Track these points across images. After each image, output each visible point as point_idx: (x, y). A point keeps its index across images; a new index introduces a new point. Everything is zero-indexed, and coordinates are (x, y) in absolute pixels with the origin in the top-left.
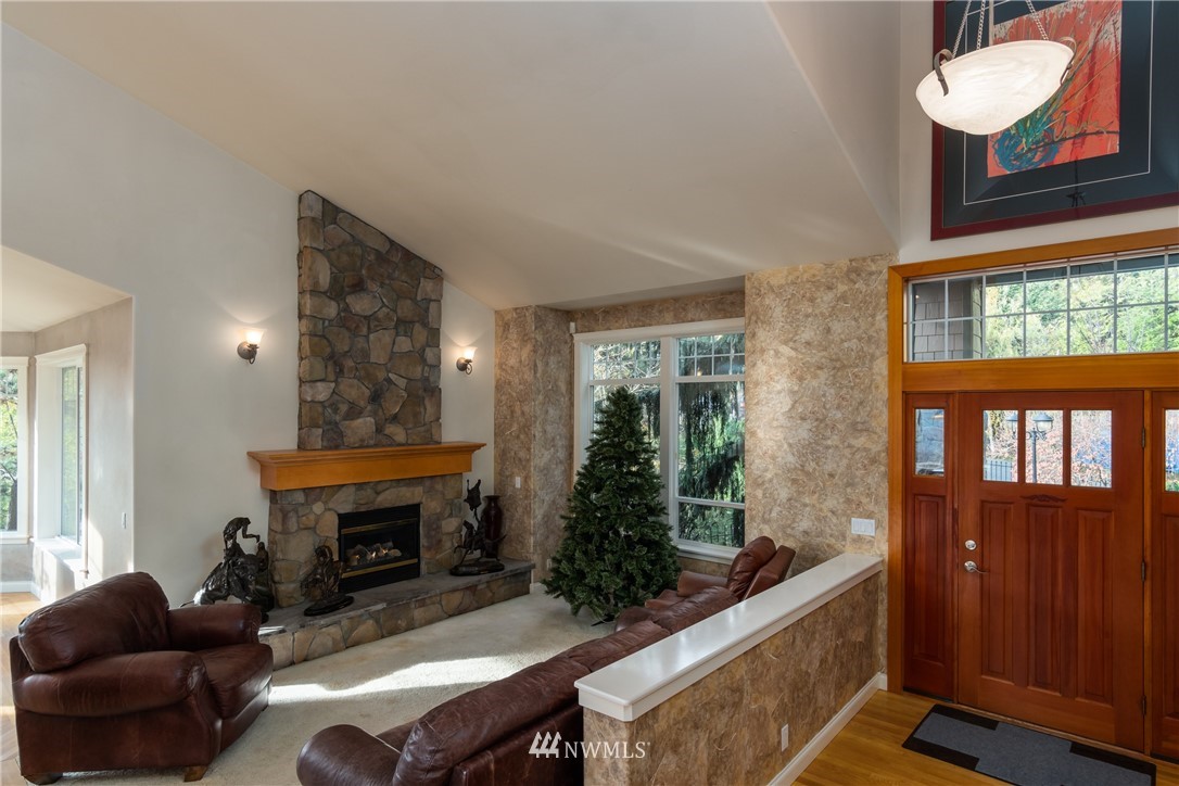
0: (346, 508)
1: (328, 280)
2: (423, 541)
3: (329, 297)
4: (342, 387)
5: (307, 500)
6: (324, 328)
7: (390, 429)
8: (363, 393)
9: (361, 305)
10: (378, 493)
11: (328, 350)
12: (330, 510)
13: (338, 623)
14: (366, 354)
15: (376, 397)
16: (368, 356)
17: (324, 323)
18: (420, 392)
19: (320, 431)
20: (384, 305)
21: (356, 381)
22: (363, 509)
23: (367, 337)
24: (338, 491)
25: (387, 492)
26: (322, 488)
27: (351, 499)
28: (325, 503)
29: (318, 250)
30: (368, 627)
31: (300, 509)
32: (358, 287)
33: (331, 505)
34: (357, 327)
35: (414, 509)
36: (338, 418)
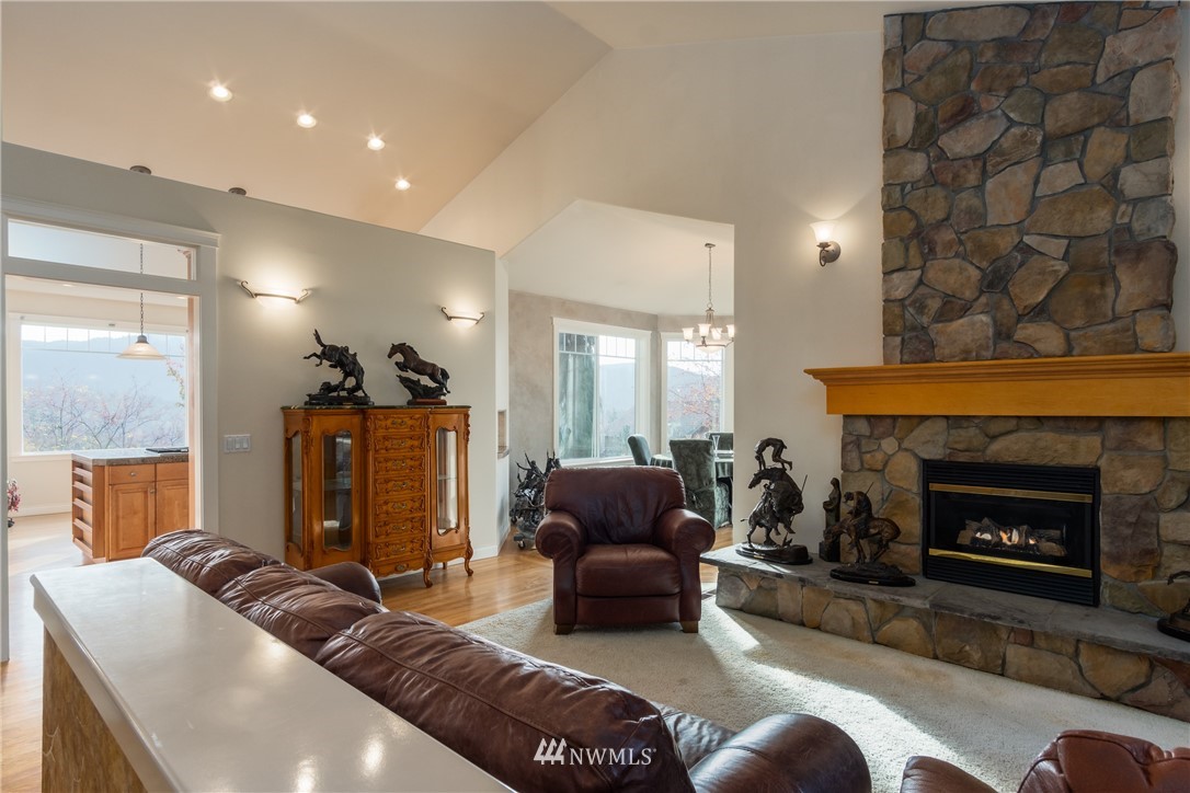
0: (935, 452)
1: (910, 126)
2: (1105, 544)
3: (911, 149)
4: (931, 274)
5: (872, 433)
6: (903, 196)
7: (1026, 331)
8: (969, 278)
9: (963, 141)
10: (994, 438)
11: (912, 225)
12: (906, 450)
13: (860, 600)
14: (978, 217)
15: (996, 281)
16: (984, 216)
17: (903, 190)
18: (1104, 257)
19: (898, 339)
20: (1012, 123)
21: (957, 261)
22: (963, 458)
23: (980, 188)
24: (919, 424)
25: (1012, 437)
26: (894, 418)
27: (941, 439)
28: (900, 440)
29: (896, 90)
30: (908, 628)
31: (863, 442)
32: (965, 112)
33: (906, 444)
34: (956, 176)
35: (1087, 478)
36: (925, 320)
